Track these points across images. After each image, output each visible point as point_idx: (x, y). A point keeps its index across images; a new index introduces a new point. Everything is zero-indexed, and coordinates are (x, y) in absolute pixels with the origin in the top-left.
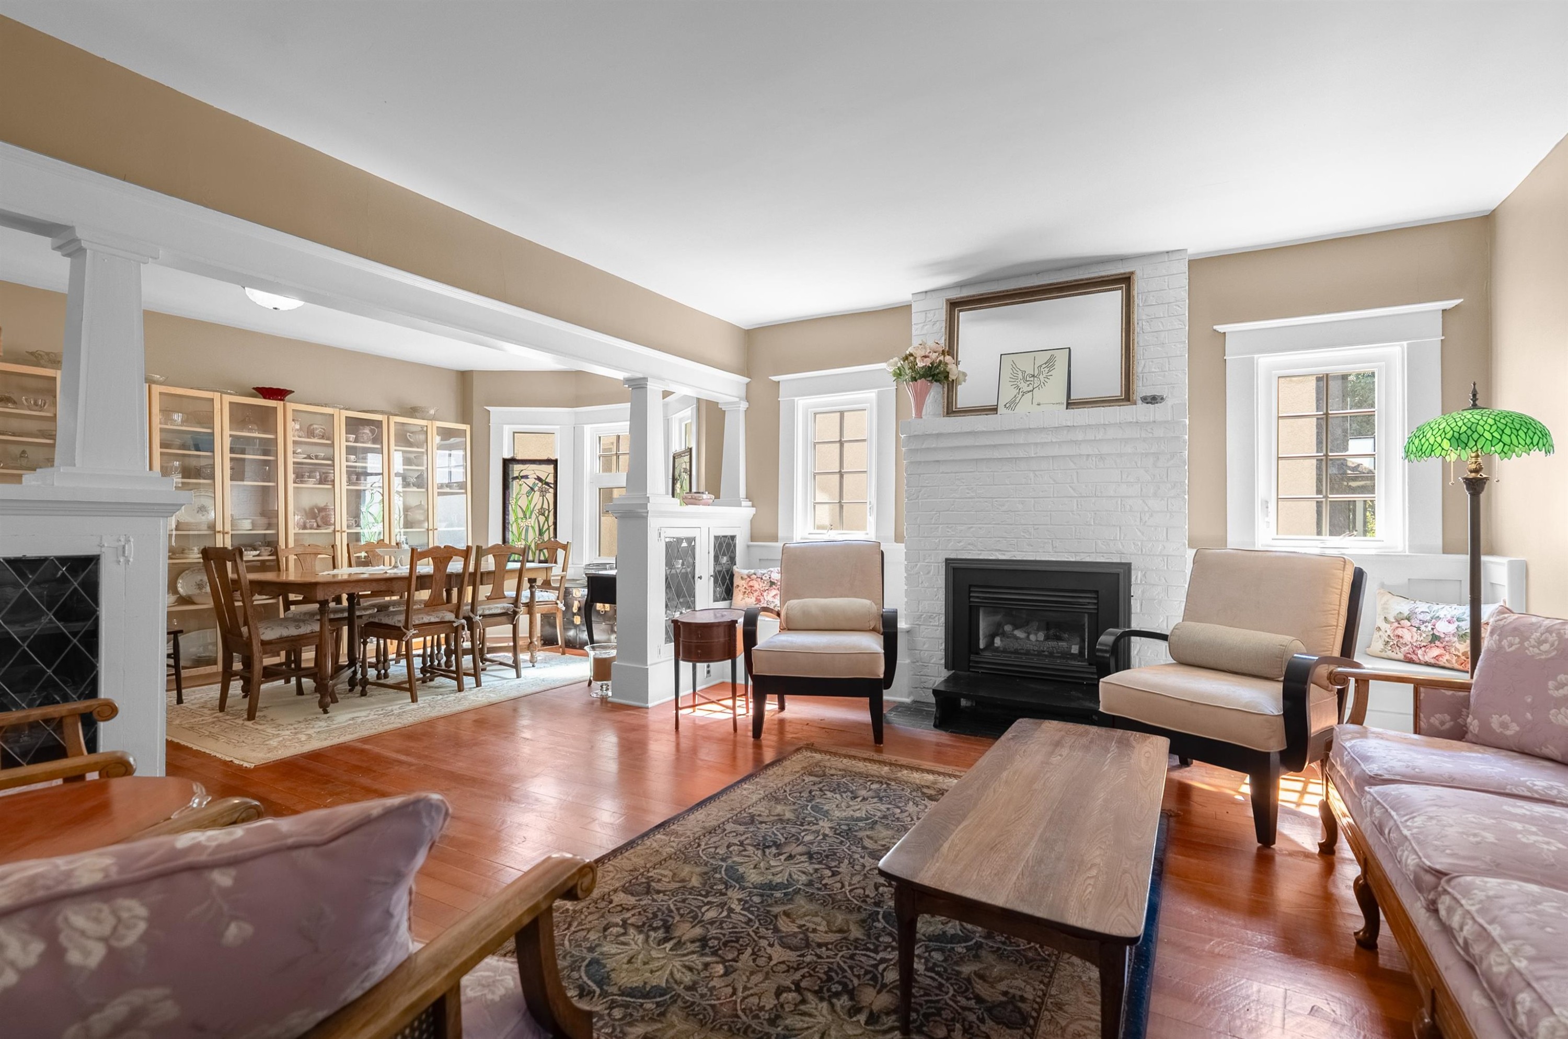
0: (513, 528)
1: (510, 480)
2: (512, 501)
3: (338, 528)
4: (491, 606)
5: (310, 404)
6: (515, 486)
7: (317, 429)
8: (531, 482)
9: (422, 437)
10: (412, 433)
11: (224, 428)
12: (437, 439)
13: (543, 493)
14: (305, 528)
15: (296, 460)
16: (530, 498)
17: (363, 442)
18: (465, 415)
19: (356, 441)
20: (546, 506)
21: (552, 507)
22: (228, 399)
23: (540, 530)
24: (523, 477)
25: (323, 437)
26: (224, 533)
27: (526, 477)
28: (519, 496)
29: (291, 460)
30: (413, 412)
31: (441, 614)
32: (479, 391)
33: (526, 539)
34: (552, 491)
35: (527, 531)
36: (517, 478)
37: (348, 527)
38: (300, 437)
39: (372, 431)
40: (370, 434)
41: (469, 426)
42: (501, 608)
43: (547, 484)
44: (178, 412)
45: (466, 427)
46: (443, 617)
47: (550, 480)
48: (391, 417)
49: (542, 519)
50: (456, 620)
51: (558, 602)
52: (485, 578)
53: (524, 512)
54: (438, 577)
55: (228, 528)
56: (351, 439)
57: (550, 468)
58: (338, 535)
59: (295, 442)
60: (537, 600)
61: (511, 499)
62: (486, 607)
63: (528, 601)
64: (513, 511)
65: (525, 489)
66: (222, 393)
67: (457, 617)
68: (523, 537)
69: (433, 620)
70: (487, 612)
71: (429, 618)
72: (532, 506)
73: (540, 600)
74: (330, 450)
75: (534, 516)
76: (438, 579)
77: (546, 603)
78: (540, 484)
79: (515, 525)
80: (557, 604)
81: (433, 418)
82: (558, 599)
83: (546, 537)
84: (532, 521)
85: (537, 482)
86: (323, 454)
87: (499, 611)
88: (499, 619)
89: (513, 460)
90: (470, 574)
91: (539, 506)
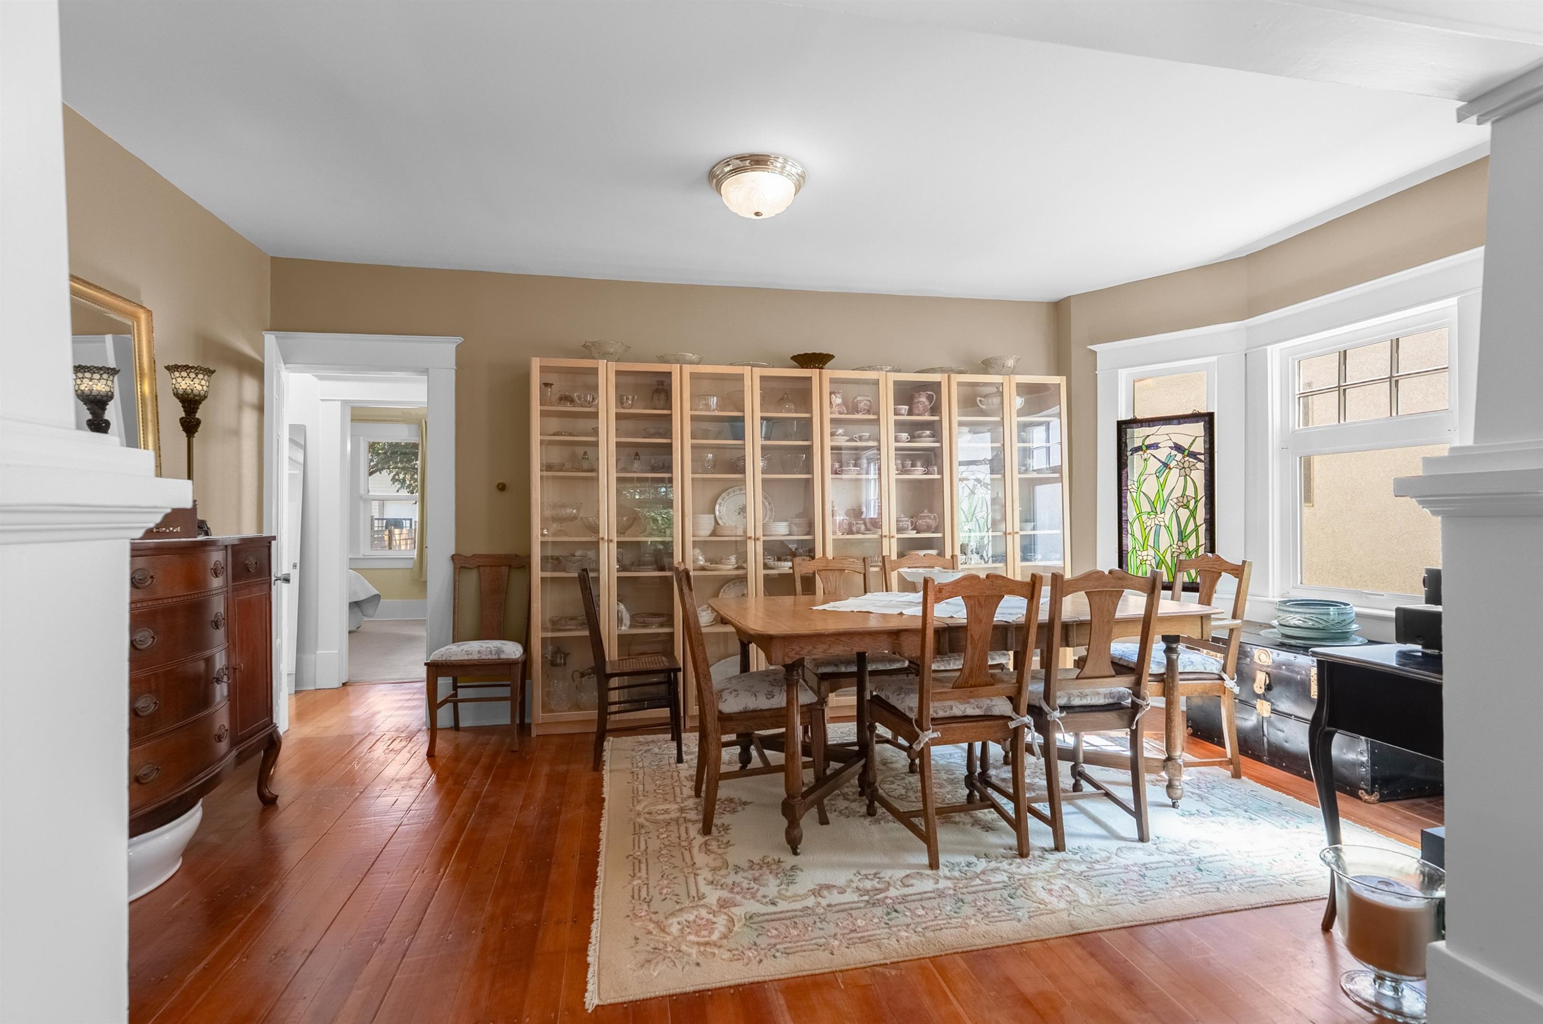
0: (1135, 529)
1: (1129, 453)
2: (1132, 484)
3: (886, 532)
4: (1087, 691)
5: (857, 369)
6: (1136, 462)
7: (861, 401)
8: (1163, 453)
9: (996, 400)
10: (985, 397)
11: (755, 409)
12: (1019, 402)
13: (1185, 471)
14: (850, 532)
15: (834, 444)
16: (1162, 479)
17: (918, 415)
18: (1060, 364)
19: (910, 413)
20: (1190, 492)
21: (1201, 493)
22: (758, 372)
23: (1180, 533)
24: (1149, 447)
25: (868, 412)
26: (756, 539)
27: (1155, 446)
28: (1143, 478)
29: (828, 444)
30: (986, 366)
31: (985, 702)
32: (1078, 324)
33: (1156, 547)
34: (1201, 466)
35: (1157, 534)
36: (1139, 449)
37: (900, 530)
38: (840, 413)
39: (930, 398)
40: (927, 403)
41: (1064, 378)
42: (1105, 696)
43: (1193, 455)
44: (714, 396)
45: (1061, 380)
46: (989, 708)
47: (1199, 447)
48: (953, 375)
49: (1184, 514)
50: (1014, 715)
51: (1225, 676)
52: (1073, 634)
53: (1152, 503)
54: (976, 631)
55: (760, 533)
56: (903, 412)
57: (1198, 428)
58: (885, 542)
59: (833, 421)
60: (1180, 669)
61: (1129, 483)
62: (1075, 692)
63: (1162, 670)
64: (1134, 501)
65: (1154, 465)
66: (753, 366)
67: (1016, 709)
68: (1151, 543)
69: (971, 711)
70: (1077, 702)
71: (962, 707)
72: (1166, 493)
73: (1188, 669)
74: (873, 428)
75: (1169, 510)
76: (976, 637)
77: (1199, 676)
78: (1179, 456)
79: (1136, 526)
80: (1222, 679)
81: (1014, 372)
82: (1224, 669)
83: (1191, 543)
84: (1167, 517)
85: (1174, 452)
86: (868, 434)
87: (1101, 701)
88: (1101, 716)
89: (1135, 422)
90: (1041, 626)
91: (1178, 493)
